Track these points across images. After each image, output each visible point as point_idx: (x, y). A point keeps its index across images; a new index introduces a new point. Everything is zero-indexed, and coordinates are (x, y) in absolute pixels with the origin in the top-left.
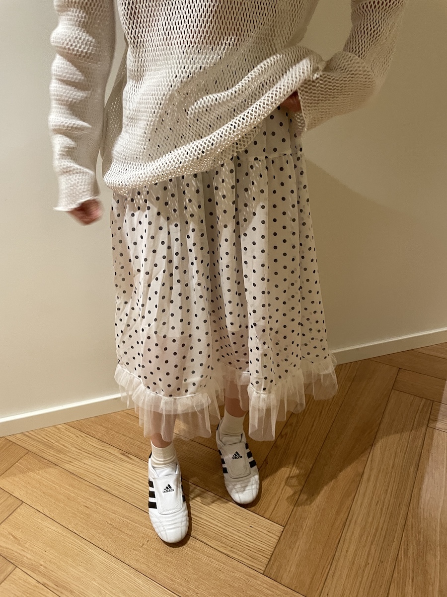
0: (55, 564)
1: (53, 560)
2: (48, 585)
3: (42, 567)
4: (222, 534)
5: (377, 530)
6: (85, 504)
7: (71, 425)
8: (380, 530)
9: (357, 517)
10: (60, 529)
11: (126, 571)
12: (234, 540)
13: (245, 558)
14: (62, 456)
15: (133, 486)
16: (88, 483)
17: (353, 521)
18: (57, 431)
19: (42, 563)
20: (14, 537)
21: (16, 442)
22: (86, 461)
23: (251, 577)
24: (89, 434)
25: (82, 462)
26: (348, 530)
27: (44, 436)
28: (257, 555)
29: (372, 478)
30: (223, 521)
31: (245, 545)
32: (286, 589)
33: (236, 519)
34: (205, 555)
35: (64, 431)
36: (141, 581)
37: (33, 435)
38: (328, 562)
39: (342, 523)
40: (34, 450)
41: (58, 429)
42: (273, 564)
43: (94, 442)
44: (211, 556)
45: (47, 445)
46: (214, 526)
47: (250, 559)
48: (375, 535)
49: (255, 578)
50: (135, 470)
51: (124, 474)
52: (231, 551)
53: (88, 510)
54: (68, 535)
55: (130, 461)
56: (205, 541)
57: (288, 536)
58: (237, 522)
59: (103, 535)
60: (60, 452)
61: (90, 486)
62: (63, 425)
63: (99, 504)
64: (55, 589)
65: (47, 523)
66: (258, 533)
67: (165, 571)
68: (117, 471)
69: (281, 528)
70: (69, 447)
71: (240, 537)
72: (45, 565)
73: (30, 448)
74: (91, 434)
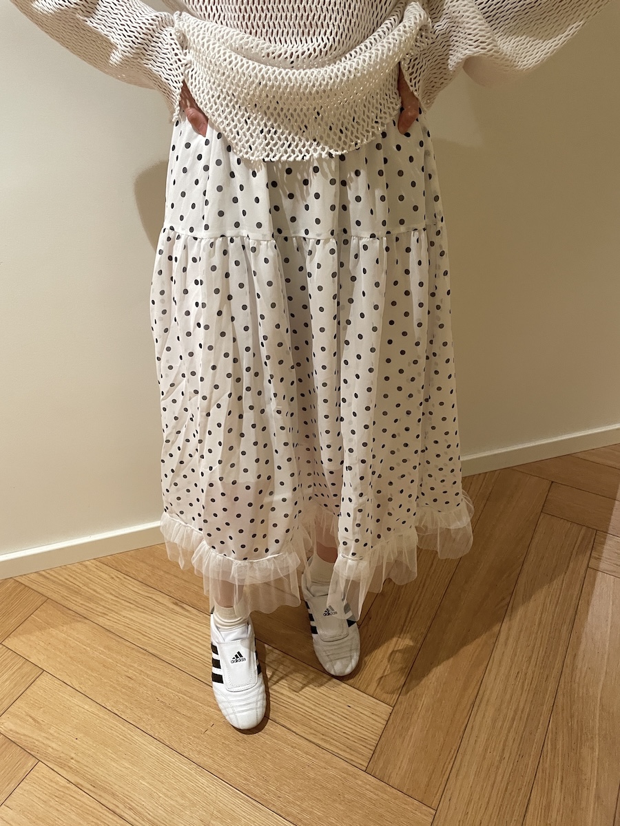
0: (89, 756)
1: (87, 751)
2: (82, 786)
3: (72, 761)
4: (310, 716)
5: (516, 712)
6: (127, 674)
7: (103, 562)
8: (520, 712)
9: (491, 693)
10: (94, 708)
11: (186, 767)
12: (326, 724)
13: (341, 750)
14: (92, 605)
15: (190, 649)
16: (129, 644)
17: (485, 699)
18: (84, 569)
19: (73, 755)
20: (33, 719)
21: (30, 586)
22: (124, 613)
23: (350, 775)
24: (129, 574)
25: (120, 615)
26: (477, 711)
27: (67, 577)
28: (357, 745)
29: (511, 640)
30: (311, 698)
31: (342, 732)
32: (395, 791)
33: (329, 696)
34: (288, 745)
35: (95, 570)
36: (203, 780)
37: (51, 575)
38: (451, 756)
39: (470, 702)
40: (55, 597)
41: (86, 567)
42: (379, 758)
43: (135, 586)
44: (297, 747)
45: (73, 590)
46: (299, 705)
47: (348, 750)
48: (513, 719)
49: (355, 776)
50: (192, 625)
51: (177, 632)
52: (323, 739)
53: (132, 682)
54: (106, 717)
55: (186, 613)
56: (289, 726)
57: (398, 721)
58: (330, 700)
59: (153, 716)
60: (90, 599)
61: (133, 649)
62: (92, 561)
63: (146, 673)
64: (91, 791)
65: (77, 700)
66: (358, 716)
67: (237, 767)
68: (168, 627)
69: (389, 709)
70: (102, 592)
71: (334, 720)
72: (78, 759)
73: (49, 594)
74: (131, 575)
